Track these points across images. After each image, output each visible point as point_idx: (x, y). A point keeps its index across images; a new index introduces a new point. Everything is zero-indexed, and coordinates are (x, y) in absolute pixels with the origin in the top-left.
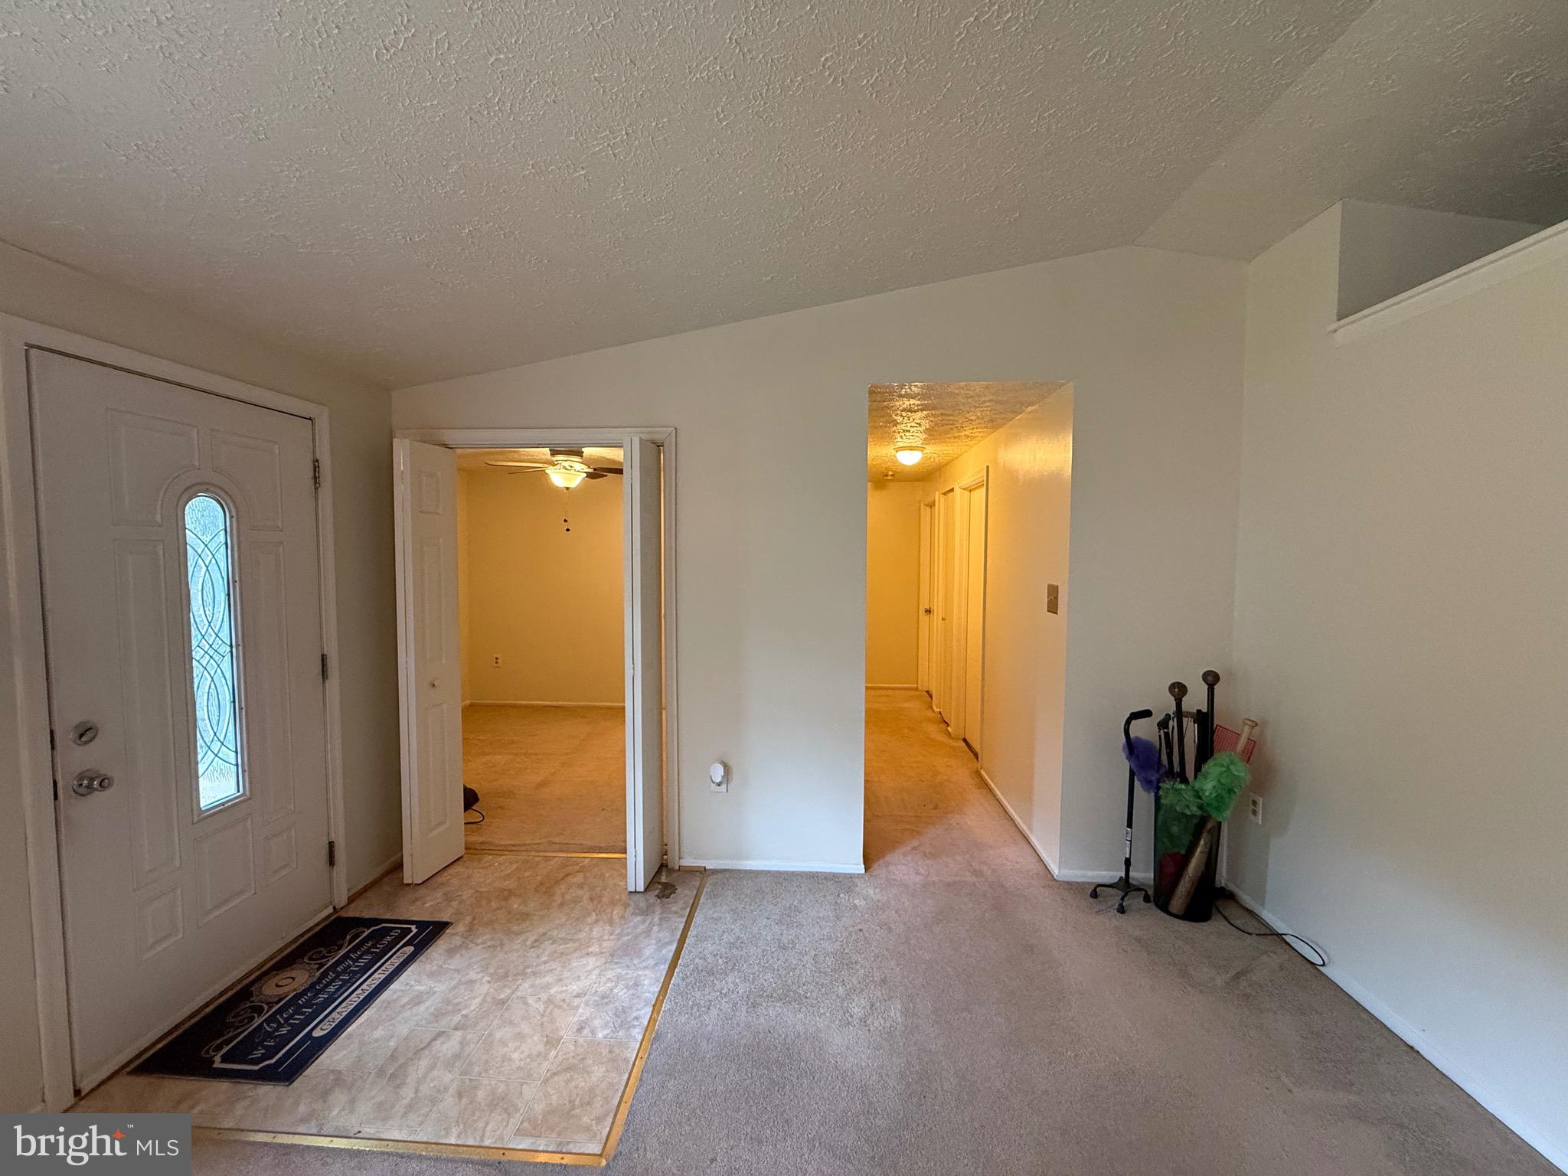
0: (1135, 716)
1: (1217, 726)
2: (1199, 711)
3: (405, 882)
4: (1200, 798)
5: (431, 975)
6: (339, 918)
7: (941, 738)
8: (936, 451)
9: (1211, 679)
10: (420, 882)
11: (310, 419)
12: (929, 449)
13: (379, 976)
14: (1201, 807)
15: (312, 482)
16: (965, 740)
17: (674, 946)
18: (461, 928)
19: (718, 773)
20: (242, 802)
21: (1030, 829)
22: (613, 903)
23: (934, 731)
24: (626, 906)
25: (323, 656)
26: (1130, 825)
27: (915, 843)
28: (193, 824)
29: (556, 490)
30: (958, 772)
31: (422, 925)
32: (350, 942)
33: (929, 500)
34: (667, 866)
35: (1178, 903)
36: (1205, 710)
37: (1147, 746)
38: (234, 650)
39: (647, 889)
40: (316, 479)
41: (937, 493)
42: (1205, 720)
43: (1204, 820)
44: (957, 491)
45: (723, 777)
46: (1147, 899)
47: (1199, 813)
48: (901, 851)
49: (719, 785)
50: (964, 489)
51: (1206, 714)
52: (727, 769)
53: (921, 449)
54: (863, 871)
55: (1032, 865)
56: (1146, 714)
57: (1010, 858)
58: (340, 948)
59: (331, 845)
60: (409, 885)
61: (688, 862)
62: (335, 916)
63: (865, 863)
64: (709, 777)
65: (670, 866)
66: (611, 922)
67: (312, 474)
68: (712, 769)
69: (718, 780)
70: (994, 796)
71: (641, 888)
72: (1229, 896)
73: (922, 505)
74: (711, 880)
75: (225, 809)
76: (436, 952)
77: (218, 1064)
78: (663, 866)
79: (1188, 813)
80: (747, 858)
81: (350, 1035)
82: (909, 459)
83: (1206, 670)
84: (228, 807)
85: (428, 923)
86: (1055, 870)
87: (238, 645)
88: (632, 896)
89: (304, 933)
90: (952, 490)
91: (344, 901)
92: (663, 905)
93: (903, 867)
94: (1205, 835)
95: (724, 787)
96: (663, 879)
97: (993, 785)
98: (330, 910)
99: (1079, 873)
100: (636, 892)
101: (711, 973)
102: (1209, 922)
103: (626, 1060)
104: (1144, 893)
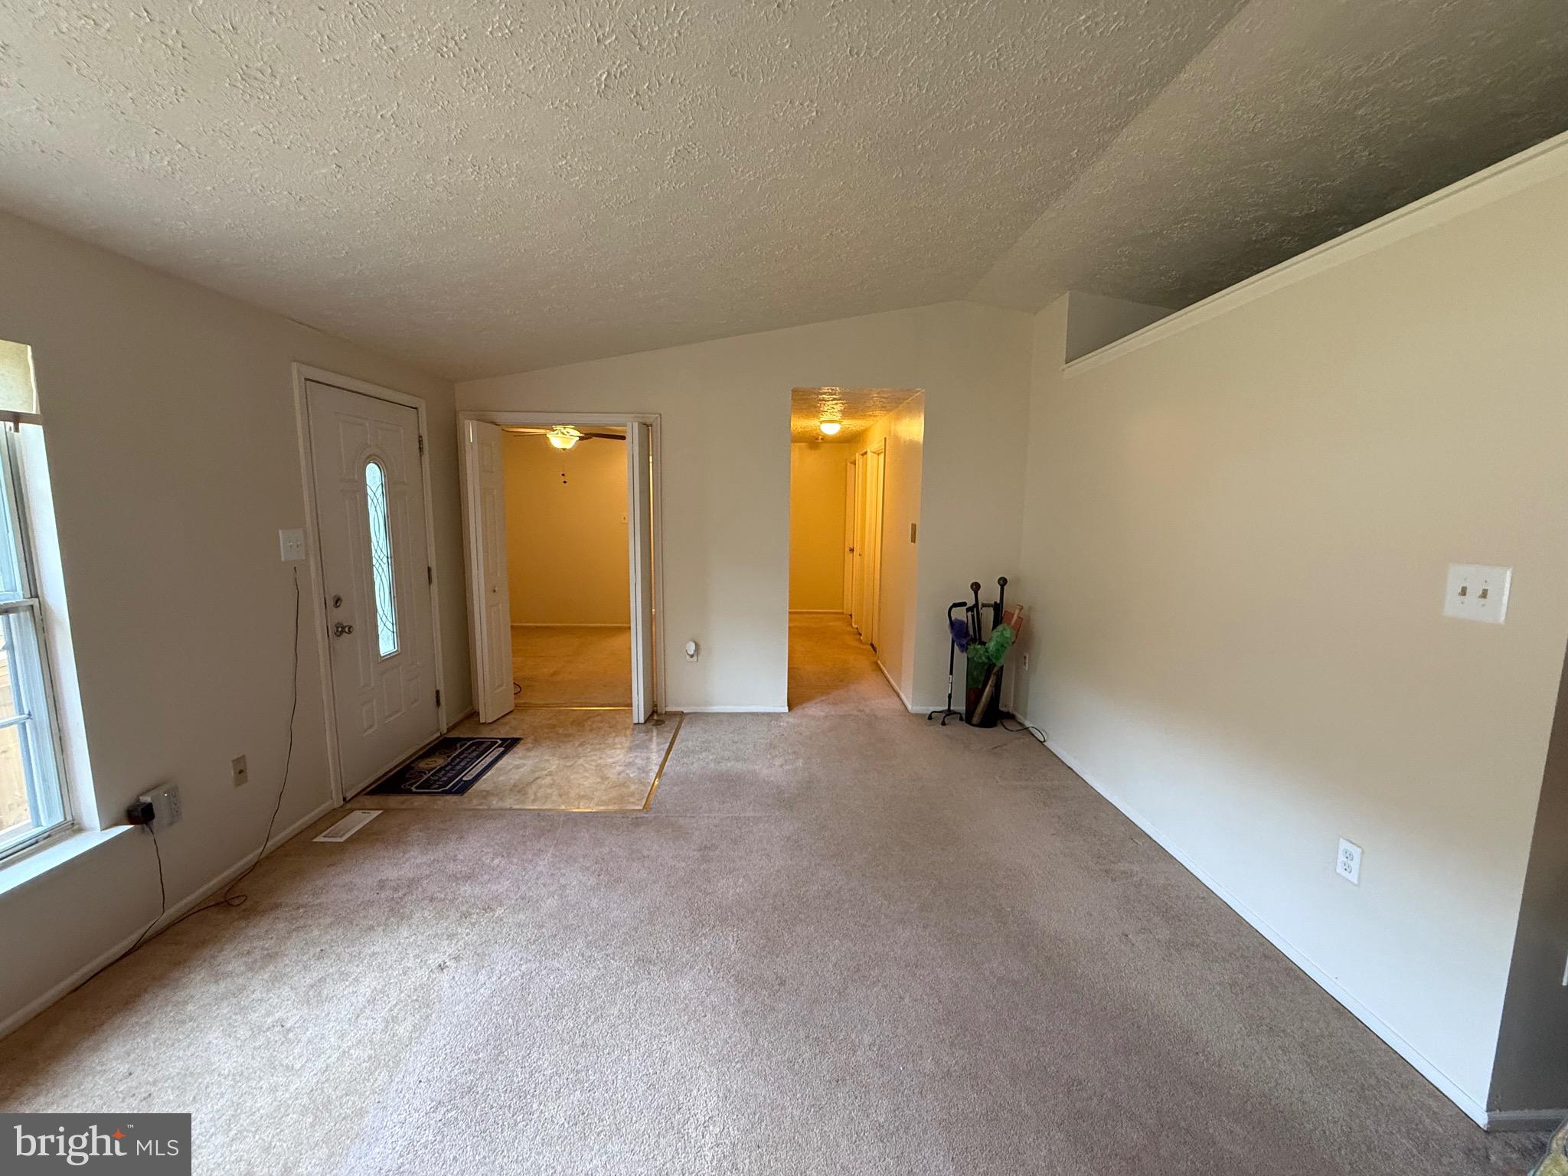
0: (955, 605)
1: (1006, 612)
2: (996, 603)
3: (482, 721)
4: (987, 652)
5: (520, 758)
6: (445, 738)
7: (856, 644)
8: (853, 424)
9: (1003, 582)
10: (491, 721)
11: (416, 408)
12: (846, 423)
13: (489, 760)
14: (988, 658)
15: (418, 451)
16: (872, 645)
17: (668, 744)
18: (529, 740)
19: (691, 648)
20: (397, 655)
21: (900, 688)
22: (627, 728)
23: (851, 641)
24: (633, 730)
25: (429, 568)
26: (951, 673)
27: (823, 698)
28: (378, 663)
29: (554, 451)
30: (862, 663)
31: (504, 740)
32: (461, 747)
33: (853, 458)
34: (657, 712)
35: (975, 720)
36: (998, 602)
37: (961, 623)
38: (389, 560)
39: (645, 722)
40: (421, 449)
41: (857, 455)
42: (998, 607)
43: (992, 666)
44: (869, 454)
45: (695, 651)
46: (961, 719)
47: (987, 661)
48: (814, 702)
49: (692, 656)
50: (874, 453)
51: (999, 604)
52: (697, 645)
53: (839, 422)
54: (787, 711)
55: (897, 705)
56: (963, 604)
57: (883, 704)
58: (456, 749)
59: (438, 692)
60: (483, 724)
61: (671, 709)
62: (442, 738)
63: (788, 706)
64: (684, 651)
65: (659, 711)
66: (626, 736)
67: (418, 445)
68: (688, 645)
69: (691, 653)
70: (883, 673)
71: (642, 721)
72: (1011, 717)
73: (849, 464)
74: (687, 717)
75: (391, 657)
76: (519, 750)
77: (414, 790)
78: (654, 712)
79: (980, 661)
80: (711, 705)
81: (484, 780)
82: (831, 430)
83: (998, 577)
84: (393, 657)
85: (507, 739)
86: (909, 707)
87: (391, 558)
88: (637, 726)
89: (428, 744)
90: (866, 453)
91: (445, 731)
92: (657, 729)
93: (815, 710)
94: (992, 676)
95: (695, 658)
96: (655, 718)
97: (884, 669)
98: (438, 734)
99: (924, 708)
100: (639, 724)
101: (693, 752)
102: (994, 728)
103: (649, 783)
104: (959, 716)
